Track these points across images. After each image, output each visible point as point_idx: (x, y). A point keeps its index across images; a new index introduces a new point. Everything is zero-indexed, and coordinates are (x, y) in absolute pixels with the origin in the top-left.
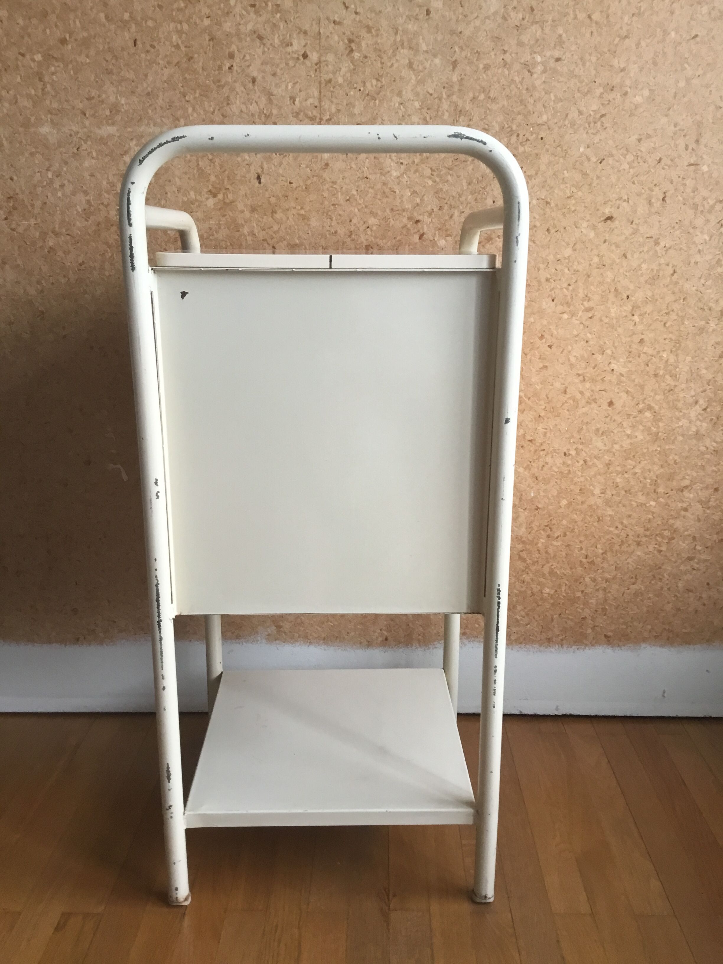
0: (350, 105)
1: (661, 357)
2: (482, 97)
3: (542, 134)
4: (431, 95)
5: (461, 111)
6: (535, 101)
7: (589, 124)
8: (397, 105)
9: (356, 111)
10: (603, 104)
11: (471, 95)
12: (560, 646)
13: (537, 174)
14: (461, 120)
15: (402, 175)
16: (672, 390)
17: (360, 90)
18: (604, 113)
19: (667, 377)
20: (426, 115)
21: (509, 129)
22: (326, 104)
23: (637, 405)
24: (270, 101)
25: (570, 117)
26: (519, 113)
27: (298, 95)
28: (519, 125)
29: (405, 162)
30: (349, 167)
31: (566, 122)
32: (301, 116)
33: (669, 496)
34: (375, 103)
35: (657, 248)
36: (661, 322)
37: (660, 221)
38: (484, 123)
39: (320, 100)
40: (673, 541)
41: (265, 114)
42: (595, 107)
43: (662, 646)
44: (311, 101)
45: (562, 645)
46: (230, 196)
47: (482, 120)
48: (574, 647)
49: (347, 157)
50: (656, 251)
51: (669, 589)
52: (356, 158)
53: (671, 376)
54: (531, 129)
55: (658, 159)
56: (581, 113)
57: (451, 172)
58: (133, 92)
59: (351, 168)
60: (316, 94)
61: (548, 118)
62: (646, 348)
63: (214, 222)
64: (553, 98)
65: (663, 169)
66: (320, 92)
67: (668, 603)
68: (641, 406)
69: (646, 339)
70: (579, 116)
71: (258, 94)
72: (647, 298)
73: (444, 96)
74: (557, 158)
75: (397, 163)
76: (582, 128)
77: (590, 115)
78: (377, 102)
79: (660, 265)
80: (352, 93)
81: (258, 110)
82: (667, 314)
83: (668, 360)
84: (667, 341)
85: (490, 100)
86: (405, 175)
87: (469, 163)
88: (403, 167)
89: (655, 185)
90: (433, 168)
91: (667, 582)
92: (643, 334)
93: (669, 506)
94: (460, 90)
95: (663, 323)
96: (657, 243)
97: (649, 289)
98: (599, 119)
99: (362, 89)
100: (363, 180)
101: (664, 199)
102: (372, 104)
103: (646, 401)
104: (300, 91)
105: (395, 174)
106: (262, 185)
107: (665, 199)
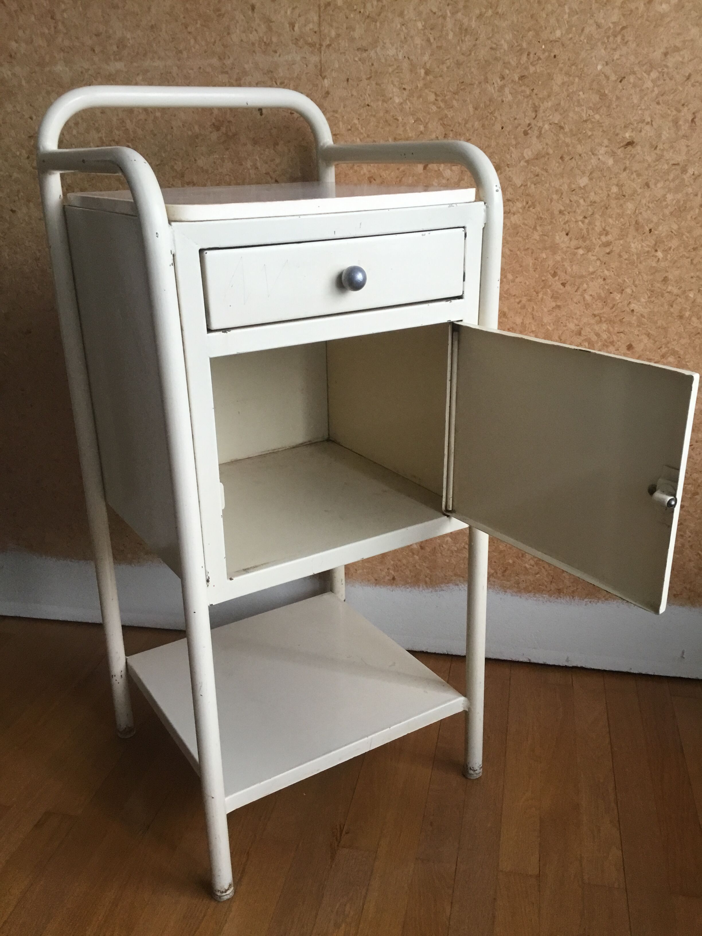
0: (350, 28)
1: (687, 298)
2: (490, 12)
3: (556, 52)
4: (435, 13)
5: (466, 30)
6: (547, 15)
7: (608, 37)
8: (399, 26)
9: (356, 34)
10: (624, 15)
11: (477, 12)
12: (571, 597)
13: (549, 96)
14: (466, 39)
15: (405, 101)
16: (699, 333)
17: (360, 12)
18: (625, 25)
19: (694, 319)
20: (429, 35)
21: (519, 48)
22: (326, 29)
23: (659, 348)
24: (270, 29)
25: (587, 31)
26: (529, 30)
27: (297, 20)
28: (529, 43)
29: (408, 87)
30: (350, 95)
31: (582, 38)
32: (301, 42)
33: (694, 448)
34: (376, 25)
35: (685, 177)
36: (688, 258)
37: (688, 146)
38: (492, 42)
39: (320, 25)
40: (696, 497)
41: (265, 43)
42: (615, 19)
43: (682, 605)
44: (311, 26)
45: (573, 597)
46: (233, 129)
47: (488, 39)
48: (586, 600)
49: (348, 84)
50: (683, 179)
51: (691, 546)
52: (358, 85)
53: (698, 319)
54: (543, 47)
55: (687, 75)
56: (599, 26)
57: (457, 96)
58: (138, 26)
59: (352, 95)
60: (316, 19)
61: (562, 34)
62: (670, 288)
63: (218, 156)
64: (567, 11)
65: (693, 86)
66: (320, 16)
67: (690, 560)
68: (664, 350)
69: (671, 277)
70: (597, 29)
71: (257, 21)
72: (672, 232)
73: (449, 14)
74: (571, 78)
75: (400, 88)
76: (599, 44)
77: (610, 28)
78: (378, 24)
79: (687, 194)
80: (352, 16)
81: (257, 38)
82: (695, 249)
83: (695, 300)
84: (694, 280)
85: (498, 16)
86: (407, 101)
87: (475, 86)
88: (406, 93)
89: (683, 105)
90: (438, 93)
91: (689, 539)
92: (667, 272)
93: (693, 459)
94: (465, 7)
95: (689, 260)
96: (684, 171)
97: (675, 222)
98: (620, 32)
99: (362, 11)
100: (365, 108)
101: (693, 121)
102: (372, 27)
103: (669, 345)
104: (299, 16)
105: (397, 100)
106: (263, 116)
107: (696, 120)
